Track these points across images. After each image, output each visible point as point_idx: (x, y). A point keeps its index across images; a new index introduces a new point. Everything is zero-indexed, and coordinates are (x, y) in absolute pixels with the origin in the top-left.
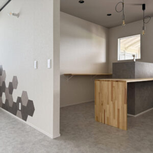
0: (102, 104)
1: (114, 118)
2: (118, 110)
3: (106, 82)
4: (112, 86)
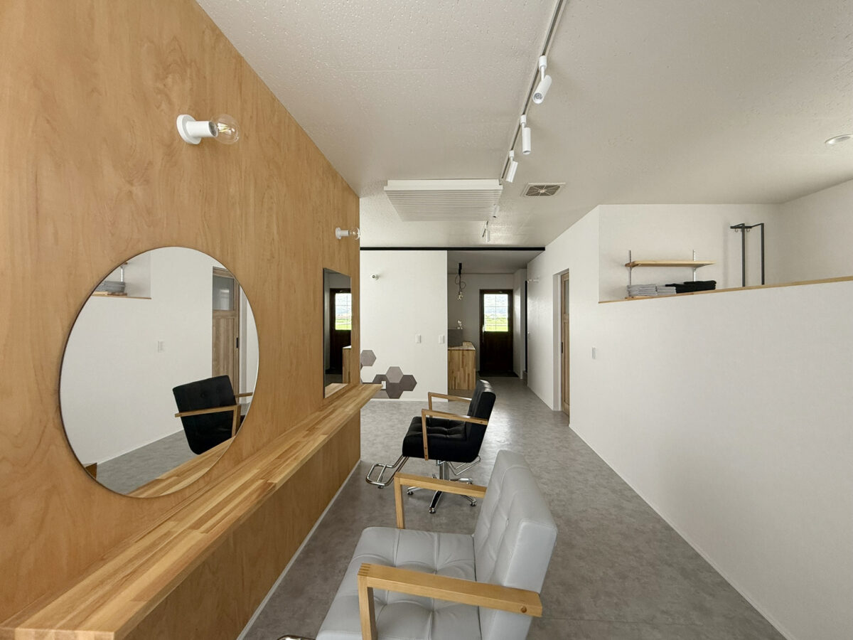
0: (453, 372)
1: (465, 381)
2: (469, 375)
4: (463, 355)
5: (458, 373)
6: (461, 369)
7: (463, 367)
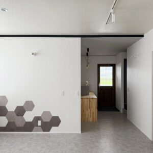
1: (91, 117)
2: (93, 113)
4: (90, 101)
5: (87, 112)
7: (89, 108)
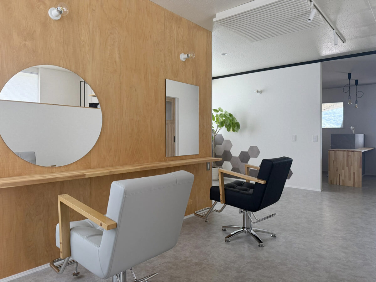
0: (337, 170)
1: (350, 179)
2: (354, 173)
3: (342, 152)
4: (348, 156)
5: (343, 171)
6: (346, 168)
7: (348, 166)
